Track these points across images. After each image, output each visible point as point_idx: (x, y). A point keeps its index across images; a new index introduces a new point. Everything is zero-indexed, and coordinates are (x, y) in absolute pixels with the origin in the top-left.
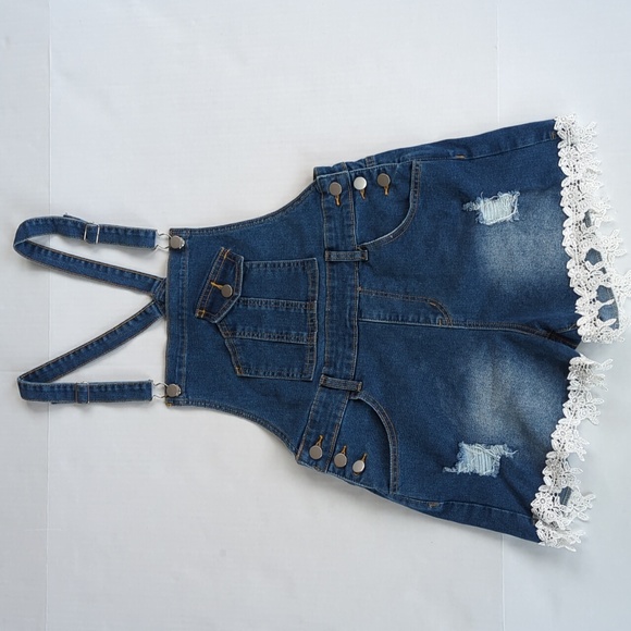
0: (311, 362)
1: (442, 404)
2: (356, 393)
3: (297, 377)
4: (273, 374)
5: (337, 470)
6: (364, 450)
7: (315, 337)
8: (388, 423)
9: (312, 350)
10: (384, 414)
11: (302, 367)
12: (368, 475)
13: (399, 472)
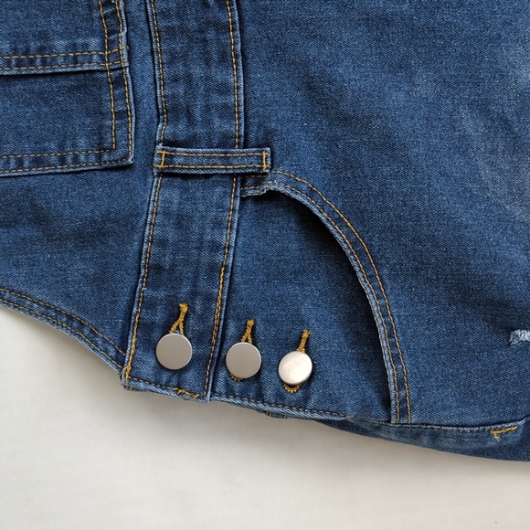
0: (121, 115)
1: (486, 173)
2: (259, 177)
3: (88, 160)
4: (20, 163)
5: (237, 387)
6: (303, 323)
7: (123, 46)
8: (355, 244)
9: (119, 82)
10: (339, 221)
11: (99, 132)
12: (327, 384)
13: (406, 364)
